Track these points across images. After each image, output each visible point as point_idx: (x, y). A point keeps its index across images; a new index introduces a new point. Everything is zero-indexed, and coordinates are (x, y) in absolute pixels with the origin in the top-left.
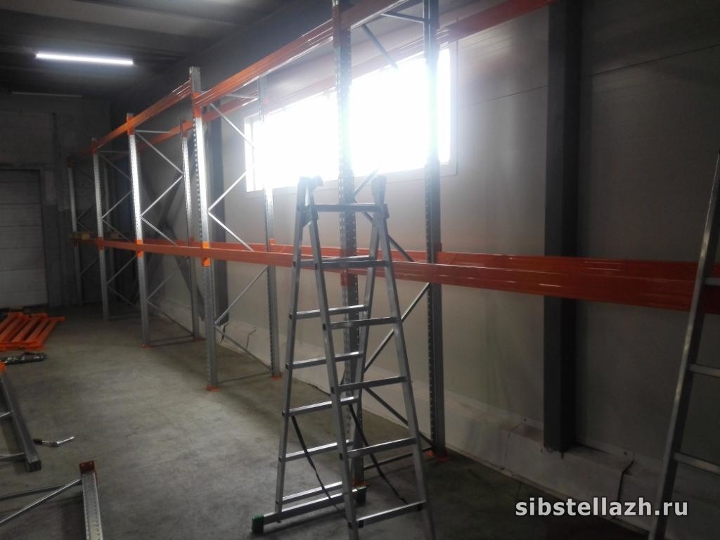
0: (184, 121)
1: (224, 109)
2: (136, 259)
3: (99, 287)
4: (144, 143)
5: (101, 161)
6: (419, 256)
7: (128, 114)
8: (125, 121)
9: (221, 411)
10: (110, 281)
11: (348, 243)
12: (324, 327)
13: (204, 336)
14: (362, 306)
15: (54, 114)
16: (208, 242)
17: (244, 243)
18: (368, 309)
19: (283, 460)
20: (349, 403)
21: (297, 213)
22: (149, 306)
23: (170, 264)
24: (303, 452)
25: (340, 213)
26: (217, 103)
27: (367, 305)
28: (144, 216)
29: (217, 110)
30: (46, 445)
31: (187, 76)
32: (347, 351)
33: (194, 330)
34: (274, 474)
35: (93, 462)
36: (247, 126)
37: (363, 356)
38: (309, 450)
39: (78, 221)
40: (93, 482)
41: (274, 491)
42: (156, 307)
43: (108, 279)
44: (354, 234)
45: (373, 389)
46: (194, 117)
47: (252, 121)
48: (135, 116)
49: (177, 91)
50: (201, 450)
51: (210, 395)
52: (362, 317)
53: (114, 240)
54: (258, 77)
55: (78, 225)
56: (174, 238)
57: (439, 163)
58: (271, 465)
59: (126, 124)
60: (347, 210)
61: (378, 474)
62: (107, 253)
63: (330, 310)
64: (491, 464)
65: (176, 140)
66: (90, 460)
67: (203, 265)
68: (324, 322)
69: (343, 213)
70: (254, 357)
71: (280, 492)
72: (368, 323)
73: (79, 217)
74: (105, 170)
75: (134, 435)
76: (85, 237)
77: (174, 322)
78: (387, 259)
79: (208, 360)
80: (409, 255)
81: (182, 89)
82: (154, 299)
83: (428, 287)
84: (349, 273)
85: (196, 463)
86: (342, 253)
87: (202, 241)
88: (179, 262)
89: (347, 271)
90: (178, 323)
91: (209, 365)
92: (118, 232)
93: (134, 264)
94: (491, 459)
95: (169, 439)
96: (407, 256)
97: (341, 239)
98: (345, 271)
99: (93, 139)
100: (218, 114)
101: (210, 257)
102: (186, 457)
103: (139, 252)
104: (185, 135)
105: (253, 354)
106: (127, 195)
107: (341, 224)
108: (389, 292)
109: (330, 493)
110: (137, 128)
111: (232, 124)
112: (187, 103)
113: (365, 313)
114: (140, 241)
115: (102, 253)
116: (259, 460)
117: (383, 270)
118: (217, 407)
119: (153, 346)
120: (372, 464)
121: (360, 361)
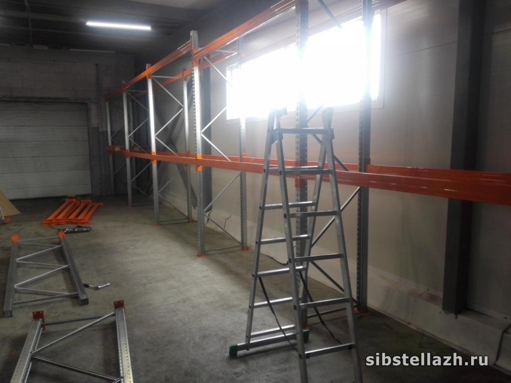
0: (185, 70)
1: (213, 60)
2: (151, 165)
3: (126, 184)
4: (158, 85)
5: (128, 97)
6: (353, 167)
7: (147, 65)
8: (145, 69)
9: (207, 271)
10: (133, 180)
11: (301, 157)
12: (285, 216)
13: (196, 220)
14: (311, 202)
15: (97, 65)
16: (201, 154)
17: (225, 156)
18: (316, 204)
19: (252, 307)
20: (300, 271)
21: (267, 135)
22: (159, 197)
23: (174, 169)
24: (266, 302)
25: (296, 135)
26: (208, 56)
27: (315, 201)
28: (157, 136)
29: (209, 61)
30: (92, 288)
31: (188, 37)
32: (298, 233)
33: (188, 215)
34: (245, 317)
35: (123, 301)
36: (228, 72)
37: (311, 238)
38: (271, 302)
39: (113, 138)
40: (123, 314)
41: (245, 328)
42: (163, 198)
43: (132, 179)
44: (306, 150)
45: (316, 262)
46: (193, 67)
47: (232, 69)
48: (152, 66)
49: (181, 48)
50: (194, 296)
51: (200, 259)
52: (310, 210)
53: (136, 152)
54: (237, 38)
55: (112, 141)
56: (176, 151)
57: (371, 99)
58: (242, 310)
59: (146, 71)
60: (302, 133)
61: (319, 321)
62: (131, 160)
63: (289, 204)
64: (401, 320)
65: (178, 83)
66: (122, 299)
67: (197, 170)
68: (285, 212)
69: (299, 135)
70: (230, 235)
71: (249, 329)
72: (315, 215)
73: (113, 135)
74: (130, 103)
75: (149, 285)
76: (117, 149)
77: (175, 209)
78: (332, 169)
79: (199, 236)
80: (346, 166)
81: (184, 47)
82: (162, 193)
83: (358, 191)
84: (302, 178)
85: (191, 305)
86: (297, 164)
87: (196, 154)
88: (179, 168)
89: (300, 177)
90: (178, 210)
91: (199, 239)
92: (139, 146)
93: (150, 169)
94: (402, 316)
95: (173, 288)
96: (344, 167)
97: (296, 154)
98: (298, 177)
99: (123, 82)
100: (209, 64)
101: (201, 165)
102: (184, 301)
103: (154, 160)
104: (185, 79)
105: (229, 233)
106: (145, 121)
107: (297, 143)
108: (332, 193)
109: (285, 332)
110: (153, 74)
111: (219, 72)
112: (188, 56)
113: (313, 207)
114: (154, 153)
115: (128, 160)
116: (234, 306)
117: (329, 177)
118: (205, 268)
119: (160, 225)
120: (316, 314)
121: (308, 241)
